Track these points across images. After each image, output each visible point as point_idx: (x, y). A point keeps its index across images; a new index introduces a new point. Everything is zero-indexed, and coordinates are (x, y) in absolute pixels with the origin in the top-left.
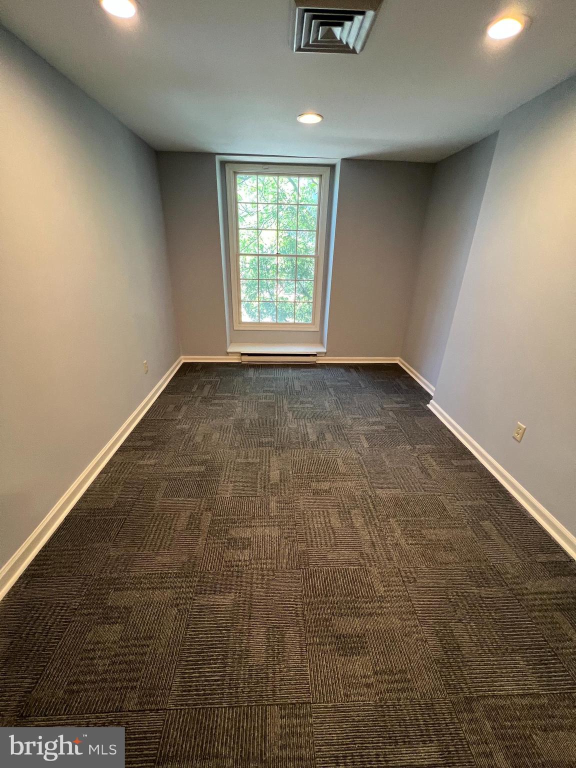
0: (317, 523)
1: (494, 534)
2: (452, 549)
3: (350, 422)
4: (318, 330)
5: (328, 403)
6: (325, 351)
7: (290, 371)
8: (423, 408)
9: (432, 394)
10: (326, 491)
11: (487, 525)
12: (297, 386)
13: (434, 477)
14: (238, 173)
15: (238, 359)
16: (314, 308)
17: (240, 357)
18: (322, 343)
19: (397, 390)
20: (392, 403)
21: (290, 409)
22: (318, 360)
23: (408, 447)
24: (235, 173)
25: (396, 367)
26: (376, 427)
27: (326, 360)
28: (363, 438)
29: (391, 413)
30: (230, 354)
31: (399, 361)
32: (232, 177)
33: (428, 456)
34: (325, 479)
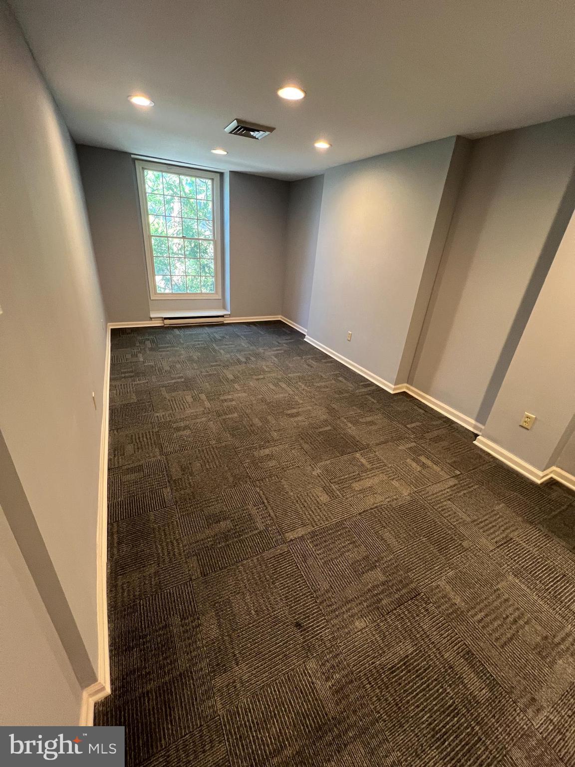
0: (264, 389)
1: (344, 380)
2: (327, 387)
3: (262, 351)
4: (221, 298)
5: (244, 343)
6: (229, 313)
7: (207, 328)
8: (302, 341)
9: (306, 334)
10: (262, 378)
11: (340, 378)
12: (217, 336)
13: (315, 367)
14: (146, 169)
15: (160, 323)
16: (216, 280)
17: (162, 321)
18: (224, 308)
19: (285, 334)
20: (283, 340)
21: (220, 349)
22: (225, 320)
23: (299, 358)
24: (143, 169)
25: (279, 322)
26: (278, 352)
27: (230, 320)
28: (273, 357)
29: (285, 345)
30: (153, 319)
31: (281, 318)
32: (141, 172)
33: (310, 360)
34: (260, 374)
